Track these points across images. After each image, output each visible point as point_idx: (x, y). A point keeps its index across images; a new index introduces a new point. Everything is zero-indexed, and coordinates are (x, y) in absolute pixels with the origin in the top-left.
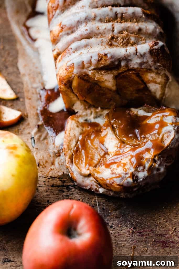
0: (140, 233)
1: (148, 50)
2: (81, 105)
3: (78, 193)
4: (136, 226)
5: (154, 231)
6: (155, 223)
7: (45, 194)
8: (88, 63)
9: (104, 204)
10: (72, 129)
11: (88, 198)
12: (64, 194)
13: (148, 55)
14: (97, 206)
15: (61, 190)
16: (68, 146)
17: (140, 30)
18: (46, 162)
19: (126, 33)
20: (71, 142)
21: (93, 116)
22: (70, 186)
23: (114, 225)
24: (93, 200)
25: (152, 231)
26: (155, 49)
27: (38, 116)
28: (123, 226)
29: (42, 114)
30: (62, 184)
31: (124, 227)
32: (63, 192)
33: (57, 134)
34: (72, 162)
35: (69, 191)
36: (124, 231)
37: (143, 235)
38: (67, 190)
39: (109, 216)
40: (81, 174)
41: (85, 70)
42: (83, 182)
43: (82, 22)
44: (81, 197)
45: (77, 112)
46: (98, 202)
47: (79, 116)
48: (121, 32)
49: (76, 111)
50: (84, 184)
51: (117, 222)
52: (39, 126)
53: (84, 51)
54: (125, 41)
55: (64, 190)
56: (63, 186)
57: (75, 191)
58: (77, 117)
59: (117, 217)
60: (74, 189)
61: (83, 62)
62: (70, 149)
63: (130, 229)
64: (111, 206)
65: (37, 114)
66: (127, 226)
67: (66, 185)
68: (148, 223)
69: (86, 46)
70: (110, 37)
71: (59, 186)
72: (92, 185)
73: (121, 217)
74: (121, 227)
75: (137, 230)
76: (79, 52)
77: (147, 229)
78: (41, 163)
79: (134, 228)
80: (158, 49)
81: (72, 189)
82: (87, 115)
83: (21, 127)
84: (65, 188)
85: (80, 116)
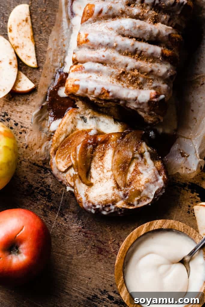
0: (86, 233)
1: (147, 101)
2: (83, 104)
3: (52, 178)
4: (85, 226)
5: (97, 236)
6: (102, 229)
7: (25, 169)
8: (91, 92)
9: (68, 196)
10: (66, 124)
11: (58, 186)
12: (41, 175)
13: (145, 105)
14: (62, 196)
15: (39, 171)
16: (57, 139)
17: (152, 71)
18: (35, 144)
19: (136, 72)
20: (61, 136)
21: (89, 116)
22: (48, 170)
23: (68, 219)
24: (61, 189)
25: (96, 235)
26: (154, 102)
27: (47, 96)
28: (75, 222)
29: (50, 96)
30: (42, 165)
31: (75, 224)
32: (41, 173)
33: (54, 120)
34: (55, 154)
35: (45, 174)
36: (73, 227)
37: (87, 237)
38: (44, 172)
39: (68, 209)
40: (57, 168)
41: (87, 95)
42: (57, 174)
43: (103, 45)
44: (52, 183)
45: (78, 108)
46: (64, 193)
47: (77, 112)
48: (133, 70)
49: (78, 106)
50: (58, 176)
51: (72, 216)
52: (42, 107)
53: (94, 76)
54: (134, 79)
55: (42, 171)
56: (42, 167)
57: (50, 176)
58: (76, 113)
59: (73, 212)
60: (49, 174)
61: (87, 89)
62: (58, 142)
63: (79, 227)
64: (73, 200)
65: (47, 93)
66: (78, 224)
67: (45, 168)
68: (95, 227)
69: (98, 72)
70: (121, 72)
71: (39, 166)
72: (63, 180)
73: (76, 213)
74: (73, 222)
75: (84, 230)
76: (89, 75)
77: (93, 233)
78: (30, 146)
79: (83, 228)
80: (156, 102)
81: (48, 173)
82: (85, 113)
83: (30, 98)
84: (44, 170)
85: (79, 113)
